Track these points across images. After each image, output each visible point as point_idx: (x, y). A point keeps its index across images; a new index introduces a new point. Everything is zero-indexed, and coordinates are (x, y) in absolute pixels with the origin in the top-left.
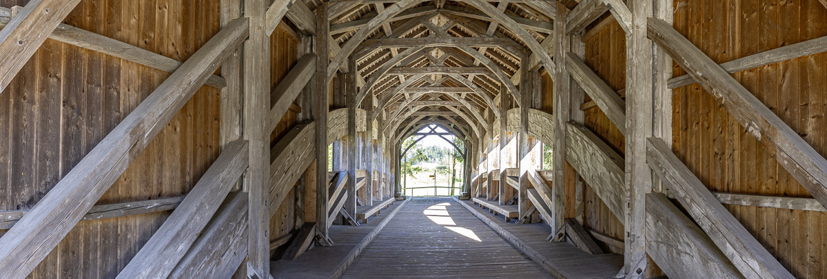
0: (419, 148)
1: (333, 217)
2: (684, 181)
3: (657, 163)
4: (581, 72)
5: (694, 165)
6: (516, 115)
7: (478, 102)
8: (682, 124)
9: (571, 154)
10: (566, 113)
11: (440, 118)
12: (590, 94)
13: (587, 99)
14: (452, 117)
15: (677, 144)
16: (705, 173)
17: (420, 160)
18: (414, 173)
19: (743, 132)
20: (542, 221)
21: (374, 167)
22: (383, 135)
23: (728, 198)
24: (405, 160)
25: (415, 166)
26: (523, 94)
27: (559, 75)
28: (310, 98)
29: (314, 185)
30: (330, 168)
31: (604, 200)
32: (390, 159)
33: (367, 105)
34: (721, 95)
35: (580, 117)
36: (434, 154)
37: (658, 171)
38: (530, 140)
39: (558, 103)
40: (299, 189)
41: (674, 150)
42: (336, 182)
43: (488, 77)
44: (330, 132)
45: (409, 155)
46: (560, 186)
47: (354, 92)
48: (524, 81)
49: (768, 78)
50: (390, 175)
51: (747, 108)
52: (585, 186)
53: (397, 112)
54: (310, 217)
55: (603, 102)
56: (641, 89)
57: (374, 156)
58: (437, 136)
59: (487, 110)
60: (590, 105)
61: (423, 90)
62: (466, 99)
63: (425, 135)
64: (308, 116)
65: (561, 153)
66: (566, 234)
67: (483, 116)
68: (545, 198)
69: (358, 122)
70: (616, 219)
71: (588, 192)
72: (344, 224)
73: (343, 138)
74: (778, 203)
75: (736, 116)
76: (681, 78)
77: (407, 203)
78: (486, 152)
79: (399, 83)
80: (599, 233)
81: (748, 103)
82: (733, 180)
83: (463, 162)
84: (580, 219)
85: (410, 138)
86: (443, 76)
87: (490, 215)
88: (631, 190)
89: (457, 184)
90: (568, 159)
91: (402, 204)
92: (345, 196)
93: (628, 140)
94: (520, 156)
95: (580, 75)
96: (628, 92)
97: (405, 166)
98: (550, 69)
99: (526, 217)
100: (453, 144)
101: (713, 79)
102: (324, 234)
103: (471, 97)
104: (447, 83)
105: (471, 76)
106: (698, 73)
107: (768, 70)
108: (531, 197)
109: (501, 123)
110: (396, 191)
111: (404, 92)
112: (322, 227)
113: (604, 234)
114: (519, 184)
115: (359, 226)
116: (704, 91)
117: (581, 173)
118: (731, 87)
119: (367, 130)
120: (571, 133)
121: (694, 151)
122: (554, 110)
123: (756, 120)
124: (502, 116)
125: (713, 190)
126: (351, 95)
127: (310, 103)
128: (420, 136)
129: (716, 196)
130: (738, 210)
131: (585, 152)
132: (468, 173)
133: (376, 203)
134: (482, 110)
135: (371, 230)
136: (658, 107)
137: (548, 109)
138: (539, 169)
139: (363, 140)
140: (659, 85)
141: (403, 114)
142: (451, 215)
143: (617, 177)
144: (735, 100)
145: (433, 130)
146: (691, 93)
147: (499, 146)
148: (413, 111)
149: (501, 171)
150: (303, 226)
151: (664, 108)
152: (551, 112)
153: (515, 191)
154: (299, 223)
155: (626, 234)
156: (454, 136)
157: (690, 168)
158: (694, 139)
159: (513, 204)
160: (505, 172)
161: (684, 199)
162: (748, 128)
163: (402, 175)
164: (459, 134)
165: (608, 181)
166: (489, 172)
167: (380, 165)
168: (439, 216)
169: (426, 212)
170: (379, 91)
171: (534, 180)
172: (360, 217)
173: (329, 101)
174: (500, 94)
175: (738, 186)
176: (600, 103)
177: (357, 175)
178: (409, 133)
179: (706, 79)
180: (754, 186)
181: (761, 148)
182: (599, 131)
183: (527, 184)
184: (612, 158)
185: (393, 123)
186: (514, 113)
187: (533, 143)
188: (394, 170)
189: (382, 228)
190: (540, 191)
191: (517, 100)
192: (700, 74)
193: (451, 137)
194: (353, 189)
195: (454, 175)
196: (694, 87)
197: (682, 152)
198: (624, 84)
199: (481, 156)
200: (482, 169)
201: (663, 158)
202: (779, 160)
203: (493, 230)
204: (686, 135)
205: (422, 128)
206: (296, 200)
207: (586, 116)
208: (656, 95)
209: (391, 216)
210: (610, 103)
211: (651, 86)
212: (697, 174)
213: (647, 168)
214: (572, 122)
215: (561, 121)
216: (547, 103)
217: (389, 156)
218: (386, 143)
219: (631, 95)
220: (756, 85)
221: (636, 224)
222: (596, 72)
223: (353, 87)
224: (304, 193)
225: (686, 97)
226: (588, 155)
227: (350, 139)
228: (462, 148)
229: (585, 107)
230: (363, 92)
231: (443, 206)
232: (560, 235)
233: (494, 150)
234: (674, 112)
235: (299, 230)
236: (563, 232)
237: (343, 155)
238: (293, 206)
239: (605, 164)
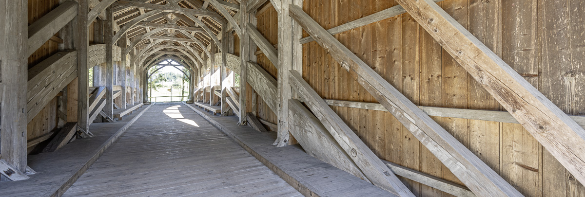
0: (161, 73)
1: (94, 117)
2: (308, 93)
3: (294, 84)
4: (255, 34)
5: (314, 85)
6: (220, 57)
7: (198, 48)
8: (308, 62)
9: (249, 78)
10: (247, 56)
11: (174, 56)
12: (260, 47)
13: (258, 49)
14: (182, 56)
15: (305, 74)
16: (320, 89)
17: (161, 80)
18: (157, 88)
19: (340, 67)
20: (234, 114)
21: (127, 84)
22: (135, 64)
23: (332, 102)
24: (151, 80)
25: (158, 84)
26: (224, 46)
27: (243, 35)
28: (72, 34)
29: (76, 96)
30: (90, 84)
31: (267, 103)
32: (139, 79)
33: (122, 44)
34: (327, 47)
35: (254, 58)
36: (171, 77)
37: (295, 88)
38: (228, 70)
39: (242, 50)
40: (61, 98)
41: (304, 77)
42: (96, 94)
43: (203, 34)
44: (90, 60)
45: (154, 77)
46: (244, 95)
47: (111, 35)
48: (224, 38)
49: (354, 37)
50: (140, 89)
51: (342, 54)
52: (257, 96)
53: (144, 50)
54: (72, 118)
55: (266, 51)
56: (286, 44)
57: (127, 77)
58: (173, 67)
59: (203, 53)
60: (259, 52)
61: (162, 38)
62: (190, 46)
63: (164, 65)
64: (70, 47)
65: (244, 78)
66: (247, 121)
67: (201, 56)
68: (236, 102)
69: (114, 54)
70: (273, 112)
71: (259, 99)
72: (103, 122)
73: (102, 65)
74: (360, 105)
75: (336, 58)
76: (307, 38)
77: (152, 106)
78: (202, 76)
79: (146, 32)
80: (265, 120)
81: (342, 51)
82: (335, 93)
83: (189, 82)
84: (254, 113)
85: (154, 66)
86: (176, 31)
87: (205, 112)
88: (281, 98)
89: (185, 95)
90: (248, 81)
91: (149, 107)
92: (104, 103)
93: (279, 71)
94: (222, 79)
95: (254, 36)
96: (279, 45)
97: (151, 84)
98: (238, 32)
99: (225, 113)
100: (183, 72)
101: (323, 38)
102: (85, 130)
103: (194, 45)
104: (178, 35)
105: (193, 33)
106: (315, 35)
107: (353, 32)
108: (228, 101)
109: (211, 61)
110: (144, 99)
111: (149, 38)
112: (83, 125)
113: (267, 121)
114: (221, 94)
115: (116, 122)
116: (319, 45)
117: (255, 88)
118: (333, 42)
119: (122, 60)
120: (250, 67)
121: (314, 77)
122: (240, 55)
123: (346, 60)
124: (211, 57)
125: (324, 98)
126: (109, 36)
127: (72, 37)
128: (161, 66)
129: (325, 101)
130: (337, 109)
131: (257, 78)
132: (192, 89)
133: (129, 107)
134: (200, 53)
135: (125, 124)
136: (295, 54)
137: (237, 54)
138: (232, 86)
139: (119, 67)
140: (295, 42)
141: (149, 52)
142: (181, 112)
143: (273, 91)
144: (335, 49)
145: (170, 63)
146: (312, 46)
147: (210, 73)
148: (156, 50)
149: (211, 87)
150: (65, 126)
151: (298, 54)
152: (239, 56)
153: (219, 98)
154: (61, 123)
155: (278, 121)
156: (183, 67)
157: (312, 86)
158: (314, 71)
159: (218, 105)
160: (213, 87)
161: (308, 102)
162: (342, 65)
163: (149, 89)
164: (186, 66)
165: (269, 93)
166: (204, 88)
167: (132, 83)
168: (174, 113)
169: (165, 111)
170: (131, 35)
171: (230, 92)
172: (115, 116)
173: (89, 38)
174: (210, 44)
175: (337, 96)
176: (264, 52)
177: (114, 89)
178: (153, 64)
179: (320, 38)
180: (346, 96)
181: (350, 76)
182: (264, 67)
183: (226, 94)
184: (271, 81)
185: (142, 57)
186: (218, 55)
187: (229, 72)
188: (142, 86)
189: (133, 122)
190: (233, 98)
191: (220, 48)
192: (317, 36)
193: (181, 68)
194: (110, 99)
195: (183, 89)
196: (313, 43)
197: (307, 78)
198: (277, 41)
199: (199, 79)
200: (200, 86)
201: (297, 81)
202: (360, 82)
203: (206, 120)
204: (310, 69)
205: (162, 61)
206: (58, 106)
207: (257, 58)
208: (294, 48)
209: (141, 114)
210: (270, 52)
211: (291, 42)
212: (315, 90)
213: (289, 86)
214: (250, 61)
215: (244, 61)
216: (237, 51)
217: (139, 77)
218: (137, 69)
219: (280, 48)
220: (346, 41)
221: (284, 116)
222: (263, 35)
223: (110, 31)
224: (66, 102)
225: (310, 48)
226: (258, 79)
227: (107, 65)
228: (188, 74)
229: (257, 54)
230: (118, 35)
231: (176, 107)
232: (244, 122)
233: (207, 76)
234: (303, 57)
235: (61, 129)
236: (245, 120)
237: (102, 76)
238: (55, 112)
239: (267, 84)
